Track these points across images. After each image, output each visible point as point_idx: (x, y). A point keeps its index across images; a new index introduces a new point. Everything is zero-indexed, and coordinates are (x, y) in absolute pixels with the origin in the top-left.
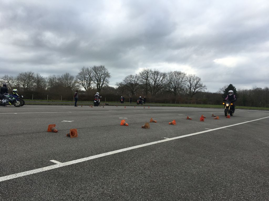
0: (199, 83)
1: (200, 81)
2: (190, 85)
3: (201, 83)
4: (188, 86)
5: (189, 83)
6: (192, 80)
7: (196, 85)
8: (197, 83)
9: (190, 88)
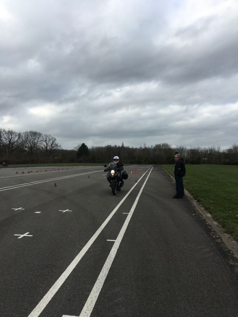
0: (54, 143)
1: (55, 141)
2: (46, 145)
3: (56, 143)
4: (44, 146)
5: (45, 143)
6: (48, 140)
7: (52, 145)
8: (53, 143)
9: (47, 147)
